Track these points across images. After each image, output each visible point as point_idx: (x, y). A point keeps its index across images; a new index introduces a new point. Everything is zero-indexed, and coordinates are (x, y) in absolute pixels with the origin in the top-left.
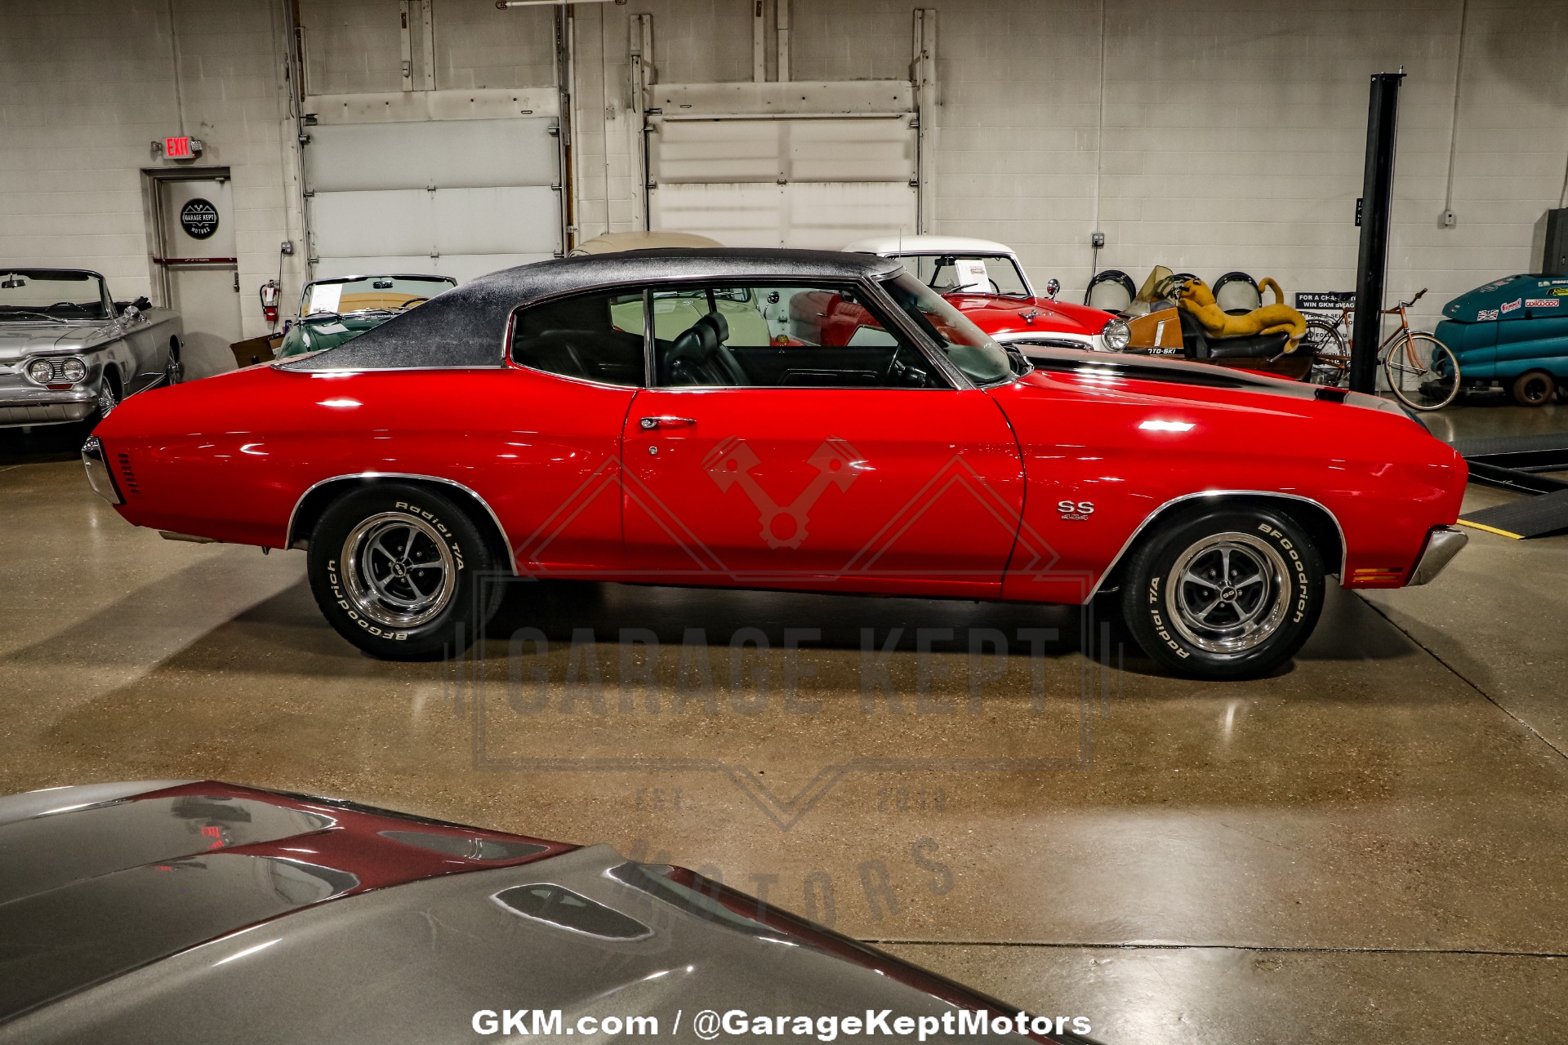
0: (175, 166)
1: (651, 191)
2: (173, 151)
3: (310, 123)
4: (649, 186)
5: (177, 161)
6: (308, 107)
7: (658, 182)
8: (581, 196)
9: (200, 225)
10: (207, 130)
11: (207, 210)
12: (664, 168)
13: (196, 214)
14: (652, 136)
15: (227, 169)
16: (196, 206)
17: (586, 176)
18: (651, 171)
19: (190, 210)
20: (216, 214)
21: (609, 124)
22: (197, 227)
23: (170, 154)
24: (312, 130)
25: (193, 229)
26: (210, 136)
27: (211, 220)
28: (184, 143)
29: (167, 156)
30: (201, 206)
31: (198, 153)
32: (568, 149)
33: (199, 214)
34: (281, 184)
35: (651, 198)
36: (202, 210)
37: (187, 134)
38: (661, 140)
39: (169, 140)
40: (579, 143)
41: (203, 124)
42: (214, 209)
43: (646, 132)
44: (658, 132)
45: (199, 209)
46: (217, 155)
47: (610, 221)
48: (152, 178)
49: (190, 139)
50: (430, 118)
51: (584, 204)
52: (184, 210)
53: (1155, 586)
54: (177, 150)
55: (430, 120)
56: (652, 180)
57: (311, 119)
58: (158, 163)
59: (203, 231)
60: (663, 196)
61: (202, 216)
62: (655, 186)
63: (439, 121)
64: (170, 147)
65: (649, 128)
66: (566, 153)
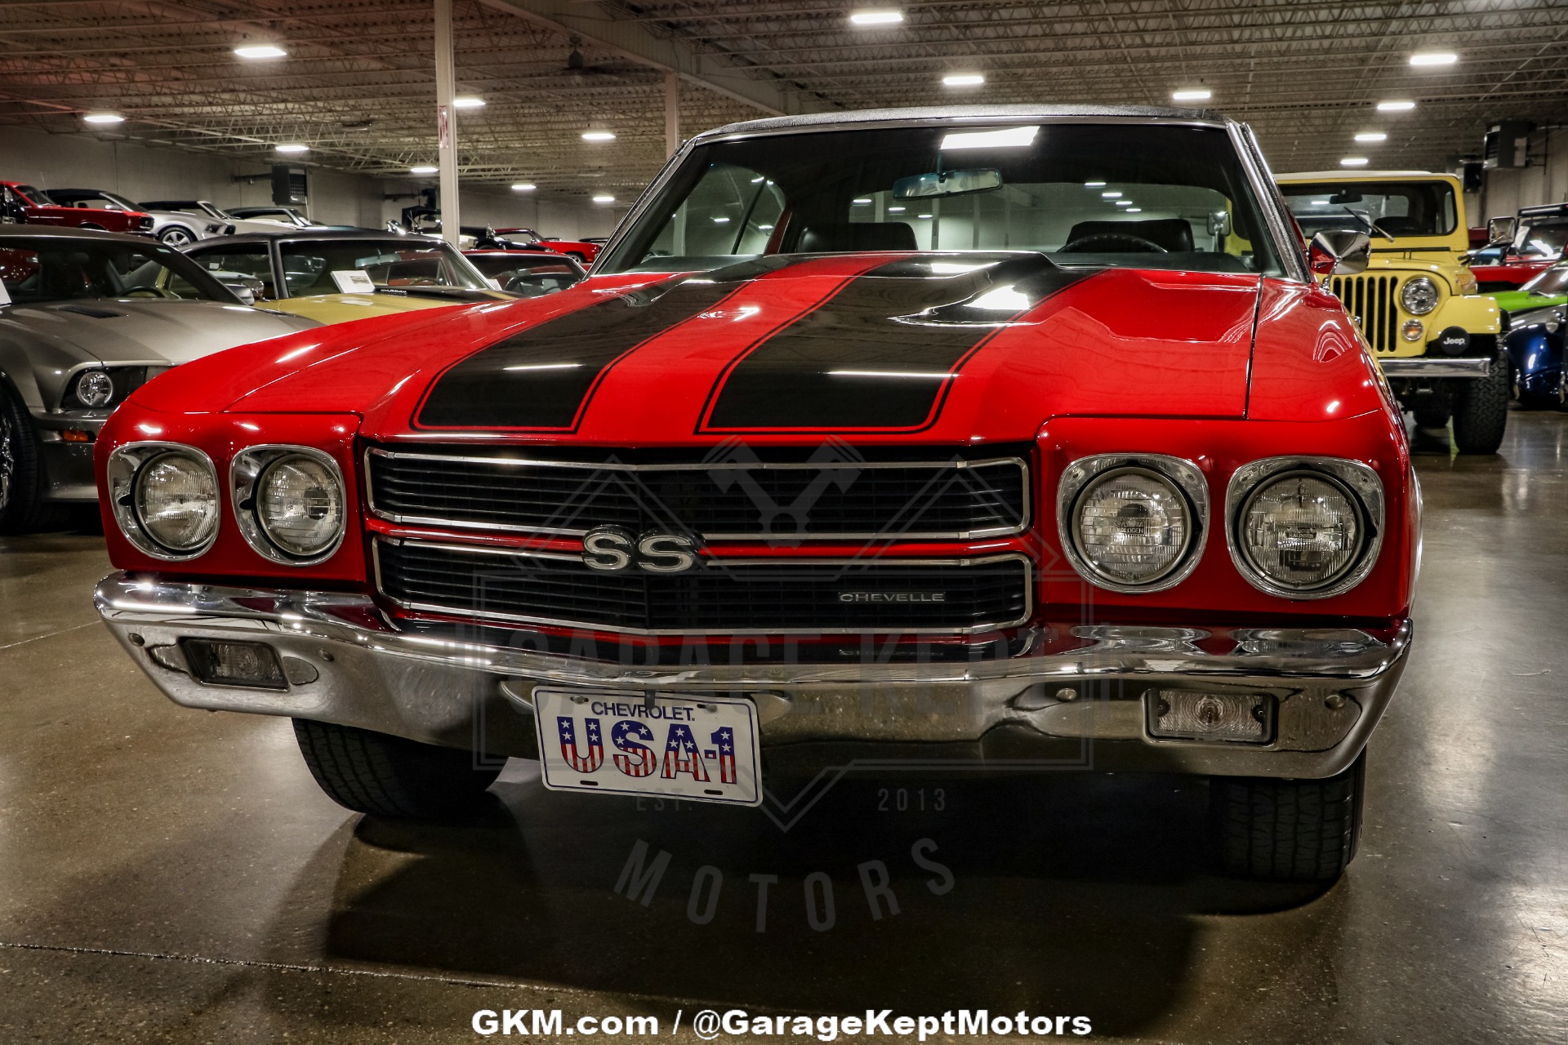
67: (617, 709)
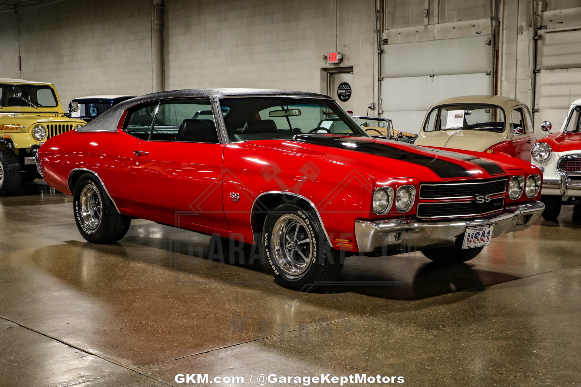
0: (333, 66)
1: (537, 74)
2: (331, 59)
3: (385, 44)
4: (535, 72)
5: (334, 64)
6: (384, 36)
7: (541, 69)
8: (503, 78)
9: (344, 95)
10: (346, 49)
11: (348, 88)
12: (545, 61)
13: (343, 90)
14: (539, 42)
15: (352, 67)
16: (343, 86)
17: (507, 67)
18: (538, 63)
19: (341, 88)
20: (351, 89)
21: (520, 37)
22: (343, 96)
23: (330, 61)
24: (385, 47)
25: (342, 97)
26: (347, 52)
27: (348, 93)
28: (335, 55)
29: (328, 62)
30: (345, 86)
31: (341, 60)
32: (498, 51)
33: (344, 90)
34: (372, 74)
35: (537, 78)
36: (345, 87)
37: (338, 51)
38: (544, 44)
39: (330, 54)
40: (504, 49)
41: (345, 46)
42: (350, 88)
43: (536, 41)
44: (542, 40)
45: (344, 87)
46: (349, 61)
47: (517, 92)
48: (327, 72)
49: (338, 53)
50: (435, 38)
51: (505, 82)
52: (339, 88)
53: (266, 237)
54: (332, 60)
55: (435, 40)
56: (538, 67)
57: (386, 41)
58: (327, 66)
59: (346, 98)
60: (544, 77)
61: (345, 91)
62: (539, 71)
63: (439, 40)
64: (330, 58)
65: (537, 38)
66: (496, 54)
67: (476, 230)
